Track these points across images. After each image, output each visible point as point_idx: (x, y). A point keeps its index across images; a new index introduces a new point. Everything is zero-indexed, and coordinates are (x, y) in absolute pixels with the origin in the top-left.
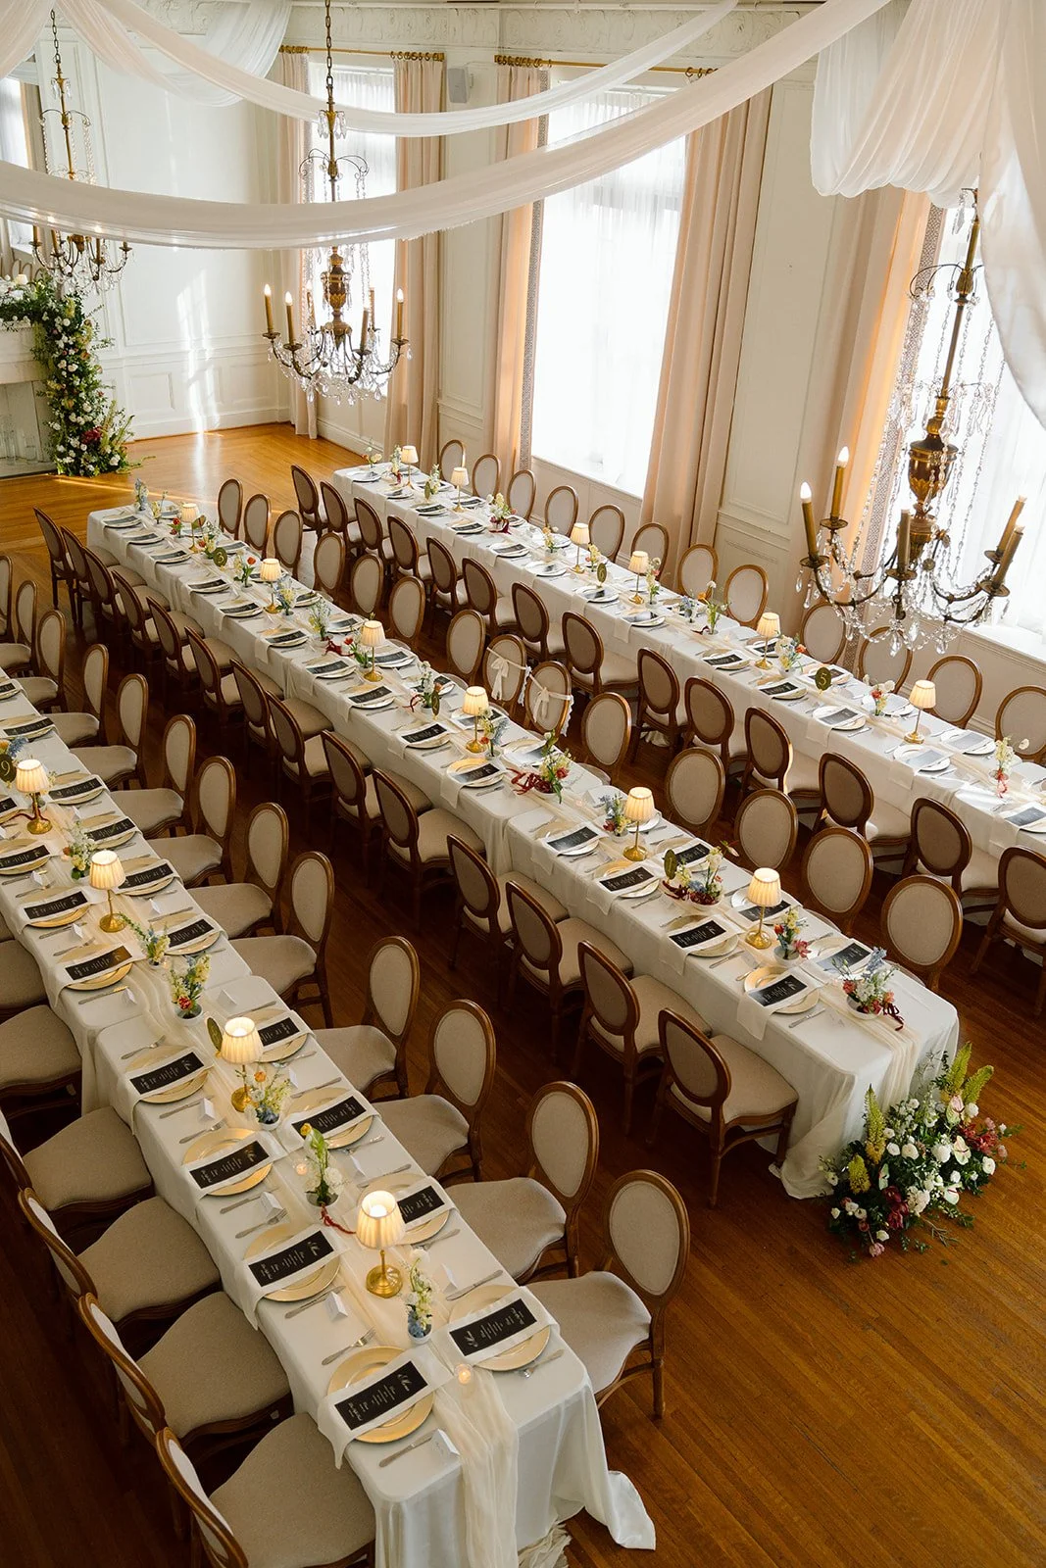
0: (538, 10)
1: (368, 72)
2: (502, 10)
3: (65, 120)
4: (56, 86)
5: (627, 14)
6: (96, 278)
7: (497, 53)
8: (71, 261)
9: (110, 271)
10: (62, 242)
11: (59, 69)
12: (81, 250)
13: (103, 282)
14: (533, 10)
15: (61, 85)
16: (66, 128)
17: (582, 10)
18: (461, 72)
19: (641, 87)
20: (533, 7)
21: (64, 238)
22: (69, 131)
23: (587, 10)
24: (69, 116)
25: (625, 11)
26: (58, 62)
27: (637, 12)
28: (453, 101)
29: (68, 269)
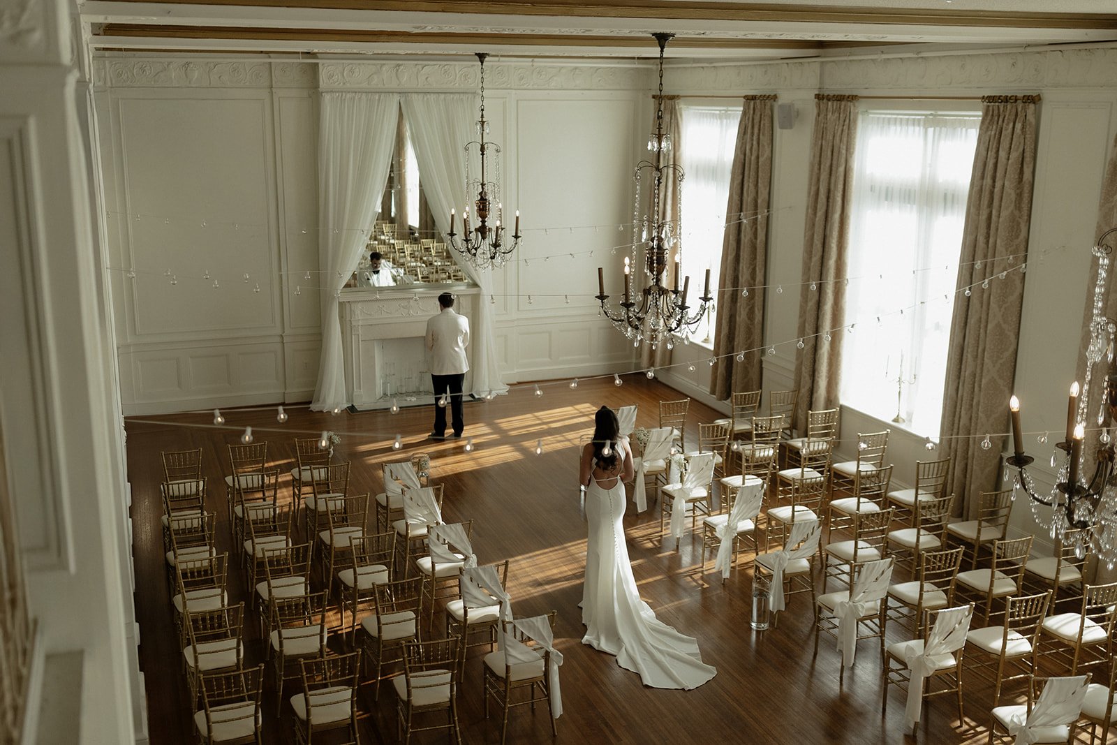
0: (850, 61)
1: (720, 111)
2: (822, 62)
3: (483, 149)
4: (479, 126)
5: (920, 60)
6: (492, 258)
7: (817, 93)
8: (476, 246)
9: (504, 253)
10: (471, 232)
11: (482, 115)
12: (484, 238)
13: (498, 260)
14: (846, 61)
15: (483, 125)
16: (483, 154)
17: (884, 59)
18: (790, 106)
19: (933, 112)
20: (845, 58)
21: (472, 229)
22: (485, 156)
23: (888, 59)
24: (486, 146)
25: (918, 58)
26: (482, 110)
27: (928, 57)
28: (782, 127)
29: (473, 251)
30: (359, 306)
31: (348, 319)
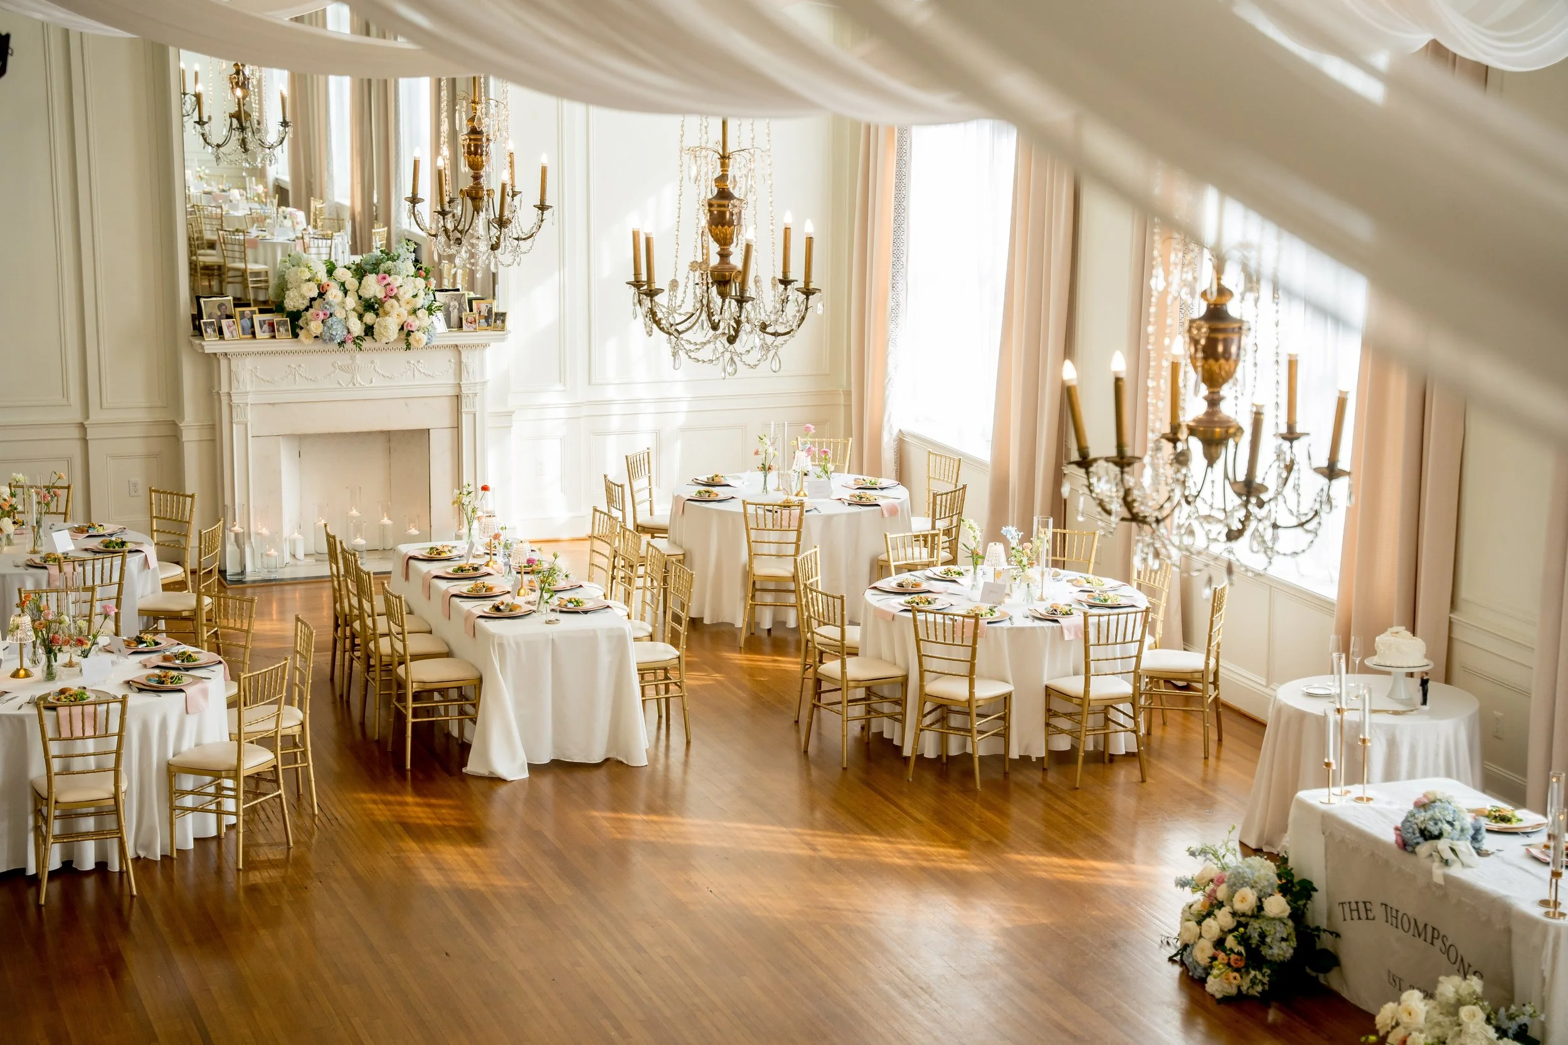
6: (494, 247)
9: (517, 239)
10: (452, 199)
12: (477, 209)
13: (505, 251)
30: (249, 362)
31: (224, 389)
